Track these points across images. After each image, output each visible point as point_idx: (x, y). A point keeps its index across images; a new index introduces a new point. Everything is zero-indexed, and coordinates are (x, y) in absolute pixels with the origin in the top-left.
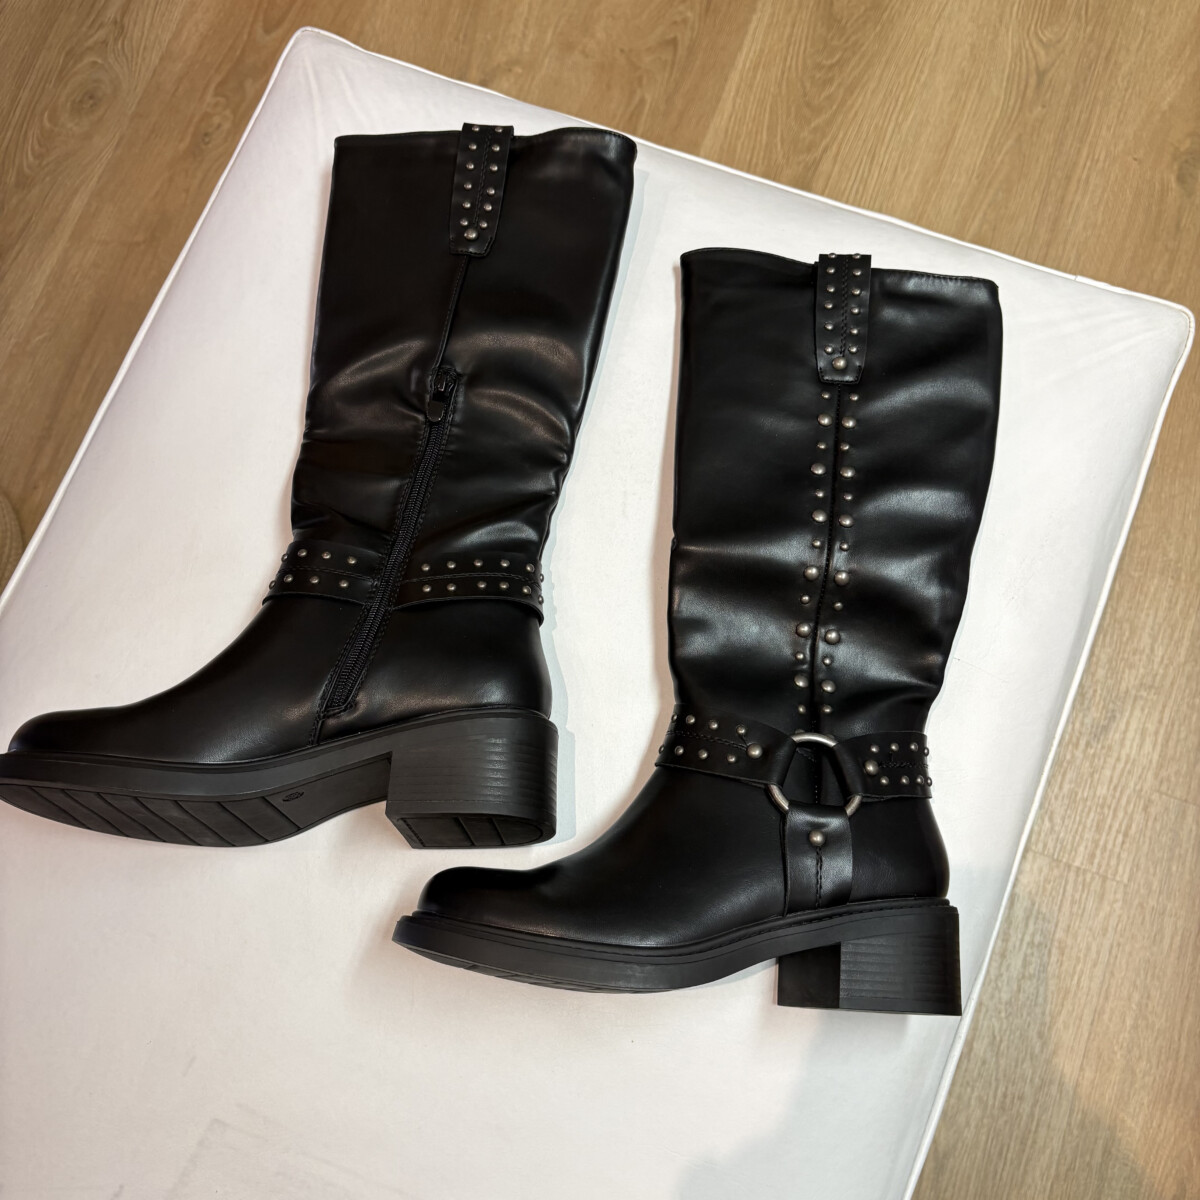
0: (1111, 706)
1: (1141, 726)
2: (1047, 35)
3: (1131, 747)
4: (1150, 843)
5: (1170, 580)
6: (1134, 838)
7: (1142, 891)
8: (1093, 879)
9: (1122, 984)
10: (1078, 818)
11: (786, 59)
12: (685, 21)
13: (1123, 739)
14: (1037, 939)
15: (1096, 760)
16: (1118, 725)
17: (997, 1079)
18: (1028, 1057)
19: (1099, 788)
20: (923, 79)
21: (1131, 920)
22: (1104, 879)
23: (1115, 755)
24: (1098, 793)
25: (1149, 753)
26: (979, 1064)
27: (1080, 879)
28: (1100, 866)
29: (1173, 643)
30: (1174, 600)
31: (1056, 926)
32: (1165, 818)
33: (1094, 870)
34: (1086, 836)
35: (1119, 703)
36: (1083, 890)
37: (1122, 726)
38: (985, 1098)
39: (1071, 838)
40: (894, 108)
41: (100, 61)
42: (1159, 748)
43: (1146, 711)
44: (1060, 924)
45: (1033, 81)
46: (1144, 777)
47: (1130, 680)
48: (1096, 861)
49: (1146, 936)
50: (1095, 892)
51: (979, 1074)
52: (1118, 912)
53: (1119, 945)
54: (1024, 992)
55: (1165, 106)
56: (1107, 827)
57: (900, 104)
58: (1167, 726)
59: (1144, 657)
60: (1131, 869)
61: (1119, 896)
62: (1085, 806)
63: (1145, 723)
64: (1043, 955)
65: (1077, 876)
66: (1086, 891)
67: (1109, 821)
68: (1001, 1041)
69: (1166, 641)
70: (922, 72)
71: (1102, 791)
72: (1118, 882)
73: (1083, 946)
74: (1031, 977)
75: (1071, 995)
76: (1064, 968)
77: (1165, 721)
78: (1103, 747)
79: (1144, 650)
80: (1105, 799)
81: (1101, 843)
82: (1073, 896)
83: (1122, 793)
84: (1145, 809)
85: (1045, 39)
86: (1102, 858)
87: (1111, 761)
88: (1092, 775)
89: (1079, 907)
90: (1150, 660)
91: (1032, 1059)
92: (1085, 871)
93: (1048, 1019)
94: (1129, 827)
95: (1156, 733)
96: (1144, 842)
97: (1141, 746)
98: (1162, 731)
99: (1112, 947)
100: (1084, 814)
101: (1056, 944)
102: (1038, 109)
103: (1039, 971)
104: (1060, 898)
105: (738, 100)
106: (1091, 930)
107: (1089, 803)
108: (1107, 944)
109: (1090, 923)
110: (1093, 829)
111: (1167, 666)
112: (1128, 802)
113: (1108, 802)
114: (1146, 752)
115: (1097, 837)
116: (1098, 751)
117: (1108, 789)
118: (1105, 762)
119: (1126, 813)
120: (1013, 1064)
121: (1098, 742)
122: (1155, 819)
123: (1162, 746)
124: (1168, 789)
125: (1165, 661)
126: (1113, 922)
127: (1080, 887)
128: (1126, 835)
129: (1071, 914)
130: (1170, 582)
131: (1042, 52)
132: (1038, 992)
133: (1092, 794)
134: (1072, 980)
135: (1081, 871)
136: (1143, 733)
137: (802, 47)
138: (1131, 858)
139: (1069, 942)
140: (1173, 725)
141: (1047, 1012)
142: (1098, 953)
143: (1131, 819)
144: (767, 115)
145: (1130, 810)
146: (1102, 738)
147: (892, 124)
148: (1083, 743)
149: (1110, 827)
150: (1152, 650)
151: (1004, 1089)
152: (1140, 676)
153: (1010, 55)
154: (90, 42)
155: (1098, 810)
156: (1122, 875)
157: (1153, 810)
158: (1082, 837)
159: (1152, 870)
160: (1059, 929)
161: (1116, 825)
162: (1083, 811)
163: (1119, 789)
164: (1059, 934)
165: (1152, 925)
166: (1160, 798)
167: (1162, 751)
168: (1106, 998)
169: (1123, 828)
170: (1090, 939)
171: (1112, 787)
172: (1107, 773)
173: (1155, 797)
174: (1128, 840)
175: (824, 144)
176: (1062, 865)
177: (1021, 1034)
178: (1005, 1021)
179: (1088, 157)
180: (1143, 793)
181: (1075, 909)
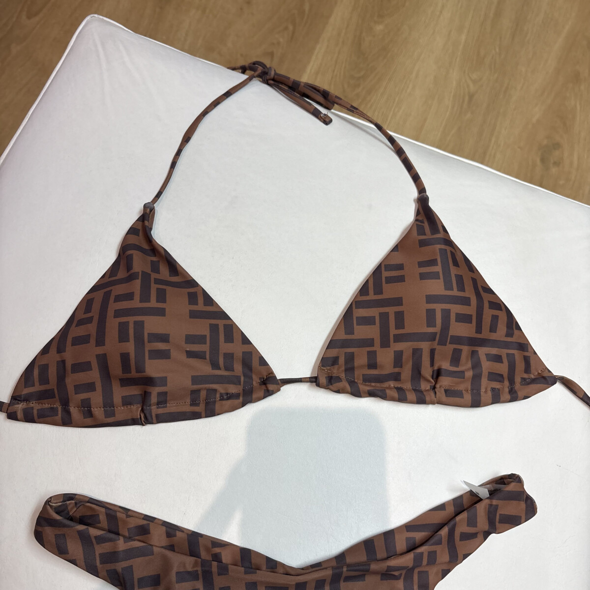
2: (475, 76)
11: (334, 71)
12: (279, 43)
45: (467, 98)
55: (534, 120)
85: (473, 78)
102: (469, 115)
131: (471, 85)
153: (454, 83)
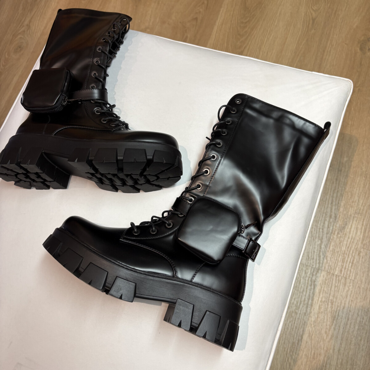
0: (345, 220)
1: (356, 227)
3: (353, 234)
4: (361, 266)
5: (363, 178)
6: (355, 265)
7: (359, 282)
8: (342, 278)
9: (354, 314)
10: (336, 258)
12: (200, 12)
13: (350, 231)
14: (323, 299)
15: (341, 238)
16: (348, 227)
17: (311, 348)
18: (322, 340)
19: (343, 247)
20: (275, 24)
21: (355, 292)
22: (346, 278)
23: (347, 237)
24: (342, 249)
25: (359, 236)
26: (305, 343)
27: (338, 278)
28: (344, 274)
29: (366, 198)
30: (365, 184)
31: (330, 295)
32: (366, 257)
33: (342, 276)
34: (339, 264)
35: (348, 219)
36: (338, 282)
37: (350, 227)
38: (308, 355)
39: (333, 265)
40: (267, 34)
41: (22, 37)
42: (362, 234)
43: (358, 221)
44: (331, 294)
45: (311, 22)
46: (358, 243)
47: (351, 211)
48: (343, 272)
49: (361, 297)
50: (343, 283)
51: (305, 347)
52: (351, 290)
53: (352, 301)
54: (320, 318)
56: (346, 261)
57: (268, 32)
58: (365, 226)
59: (356, 204)
60: (355, 275)
61: (351, 284)
62: (338, 254)
63: (357, 225)
64: (326, 305)
65: (336, 278)
66: (339, 283)
67: (346, 259)
68: (312, 335)
69: (363, 198)
70: (275, 22)
71: (344, 249)
72: (350, 279)
73: (340, 301)
74: (322, 313)
75: (336, 318)
76: (333, 309)
77: (364, 225)
78: (343, 234)
79: (356, 201)
80: (345, 251)
81: (344, 266)
82: (335, 284)
83: (350, 249)
84: (359, 254)
85: (314, 9)
86: (345, 271)
87: (346, 239)
88: (340, 243)
89: (337, 288)
90: (358, 205)
91: (323, 341)
92: (339, 276)
93: (328, 327)
94: (353, 260)
95: (361, 229)
96: (359, 266)
97: (356, 233)
98: (363, 228)
99: (349, 302)
100: (338, 257)
101: (330, 301)
102: (313, 31)
103: (324, 310)
104: (331, 285)
105: (217, 35)
106: (342, 296)
107: (339, 253)
108: (348, 300)
109: (342, 293)
110: (341, 262)
111: (364, 206)
112: (353, 252)
113: (346, 252)
114: (358, 235)
115: (343, 264)
116: (342, 235)
117: (346, 248)
118: (344, 239)
119: (352, 256)
120: (317, 343)
121: (342, 232)
122: (363, 258)
123: (364, 233)
124: (366, 247)
125: (363, 205)
126: (349, 293)
127: (337, 282)
128: (352, 263)
129: (335, 291)
130: (364, 178)
131: (313, 13)
132: (324, 318)
133: (340, 250)
134: (336, 313)
135: (337, 276)
136: (357, 228)
137: (237, 17)
138: (355, 271)
139: (335, 300)
140: (367, 226)
141: (328, 325)
142: (345, 304)
143: (354, 258)
144: (226, 39)
145: (353, 255)
146: (343, 231)
147: (266, 39)
148: (336, 233)
149: (347, 261)
150: (359, 201)
151: (314, 352)
152: (355, 210)
153: (303, 14)
154: (20, 31)
155: (343, 255)
156: (352, 277)
157: (361, 254)
158: (337, 265)
159: (362, 275)
160: (331, 296)
161: (349, 260)
162: (337, 256)
163: (349, 248)
164: (331, 298)
165: (363, 294)
166: (364, 250)
167: (363, 235)
168: (348, 319)
169: (351, 261)
170: (342, 299)
171: (347, 247)
172: (345, 242)
173: (362, 250)
174: (353, 265)
175: (244, 46)
176: (331, 274)
177: (319, 333)
178: (313, 328)
179: (330, 44)
180: (358, 249)
181: (336, 289)
